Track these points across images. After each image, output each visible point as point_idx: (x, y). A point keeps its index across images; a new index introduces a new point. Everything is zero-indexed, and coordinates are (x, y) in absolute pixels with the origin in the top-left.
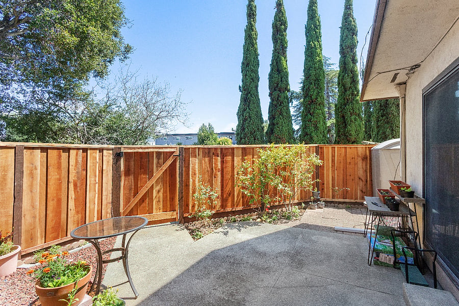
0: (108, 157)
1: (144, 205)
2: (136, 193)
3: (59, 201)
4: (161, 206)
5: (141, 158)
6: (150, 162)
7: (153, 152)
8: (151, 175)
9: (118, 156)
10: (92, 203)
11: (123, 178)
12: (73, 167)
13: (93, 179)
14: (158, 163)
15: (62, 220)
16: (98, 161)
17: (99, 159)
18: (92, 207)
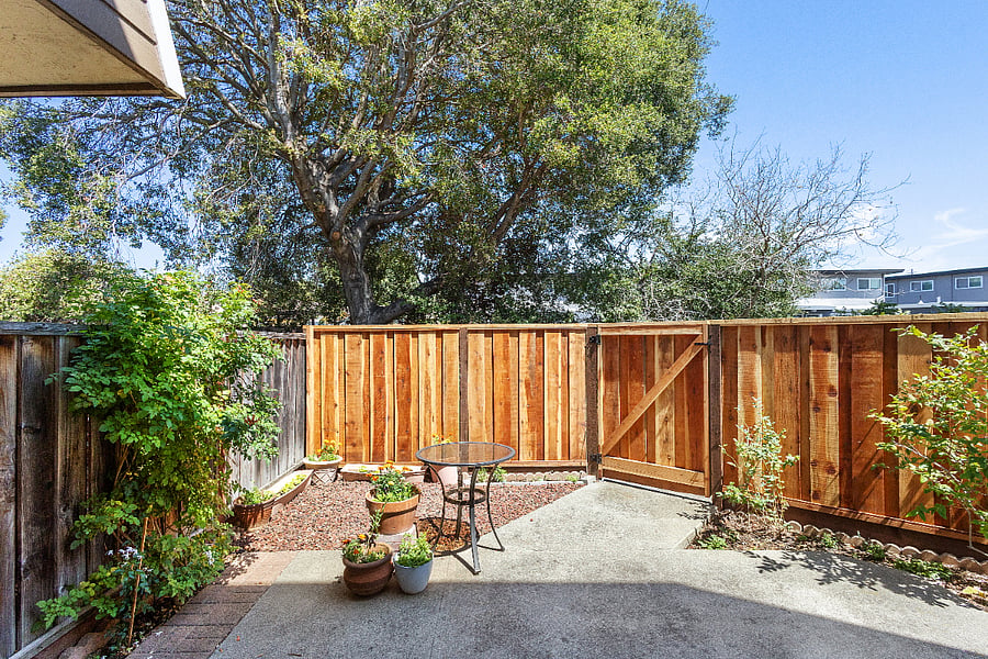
0: (578, 343)
1: (637, 441)
2: (624, 415)
3: (507, 406)
4: (672, 453)
5: (632, 347)
6: (648, 356)
7: (654, 336)
8: (650, 384)
9: (593, 342)
10: (553, 418)
11: (602, 383)
12: (525, 359)
13: (553, 380)
14: (664, 359)
15: (512, 435)
16: (560, 349)
17: (563, 347)
18: (553, 424)
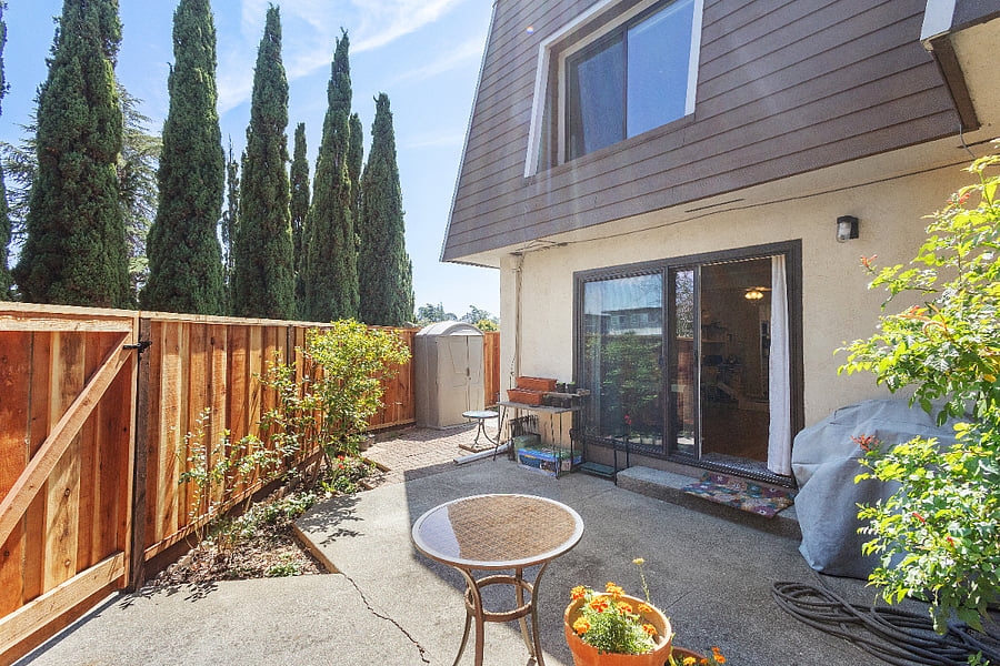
4: (73, 553)
7: (48, 334)
14: (68, 378)
